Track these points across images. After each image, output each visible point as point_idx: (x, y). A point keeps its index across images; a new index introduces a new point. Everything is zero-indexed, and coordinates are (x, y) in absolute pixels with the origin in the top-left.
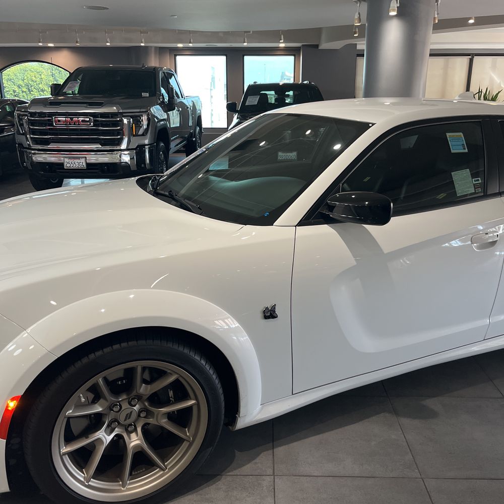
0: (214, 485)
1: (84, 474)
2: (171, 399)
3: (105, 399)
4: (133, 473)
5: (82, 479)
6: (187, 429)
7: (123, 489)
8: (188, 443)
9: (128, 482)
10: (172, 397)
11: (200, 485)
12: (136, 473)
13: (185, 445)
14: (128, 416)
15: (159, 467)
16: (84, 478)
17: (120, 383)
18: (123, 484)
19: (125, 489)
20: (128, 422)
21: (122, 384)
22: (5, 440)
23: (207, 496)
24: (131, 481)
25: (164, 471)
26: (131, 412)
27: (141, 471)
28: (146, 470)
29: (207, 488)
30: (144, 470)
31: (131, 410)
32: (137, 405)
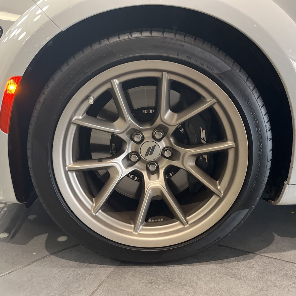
0: (245, 262)
1: (93, 203)
2: (202, 141)
3: (124, 119)
4: (150, 220)
5: (90, 207)
6: (218, 182)
7: (134, 233)
8: (218, 199)
9: (141, 227)
10: (203, 139)
11: (227, 258)
12: (153, 221)
13: (214, 200)
14: (150, 151)
15: (178, 219)
16: (92, 206)
17: (146, 111)
18: (135, 227)
19: (136, 233)
20: (150, 158)
21: (149, 113)
22: (7, 135)
23: (234, 271)
24: (144, 227)
25: (184, 225)
26: (154, 147)
27: (159, 220)
28: (164, 221)
29: (236, 263)
30: (162, 220)
31: (154, 144)
32: (162, 141)
